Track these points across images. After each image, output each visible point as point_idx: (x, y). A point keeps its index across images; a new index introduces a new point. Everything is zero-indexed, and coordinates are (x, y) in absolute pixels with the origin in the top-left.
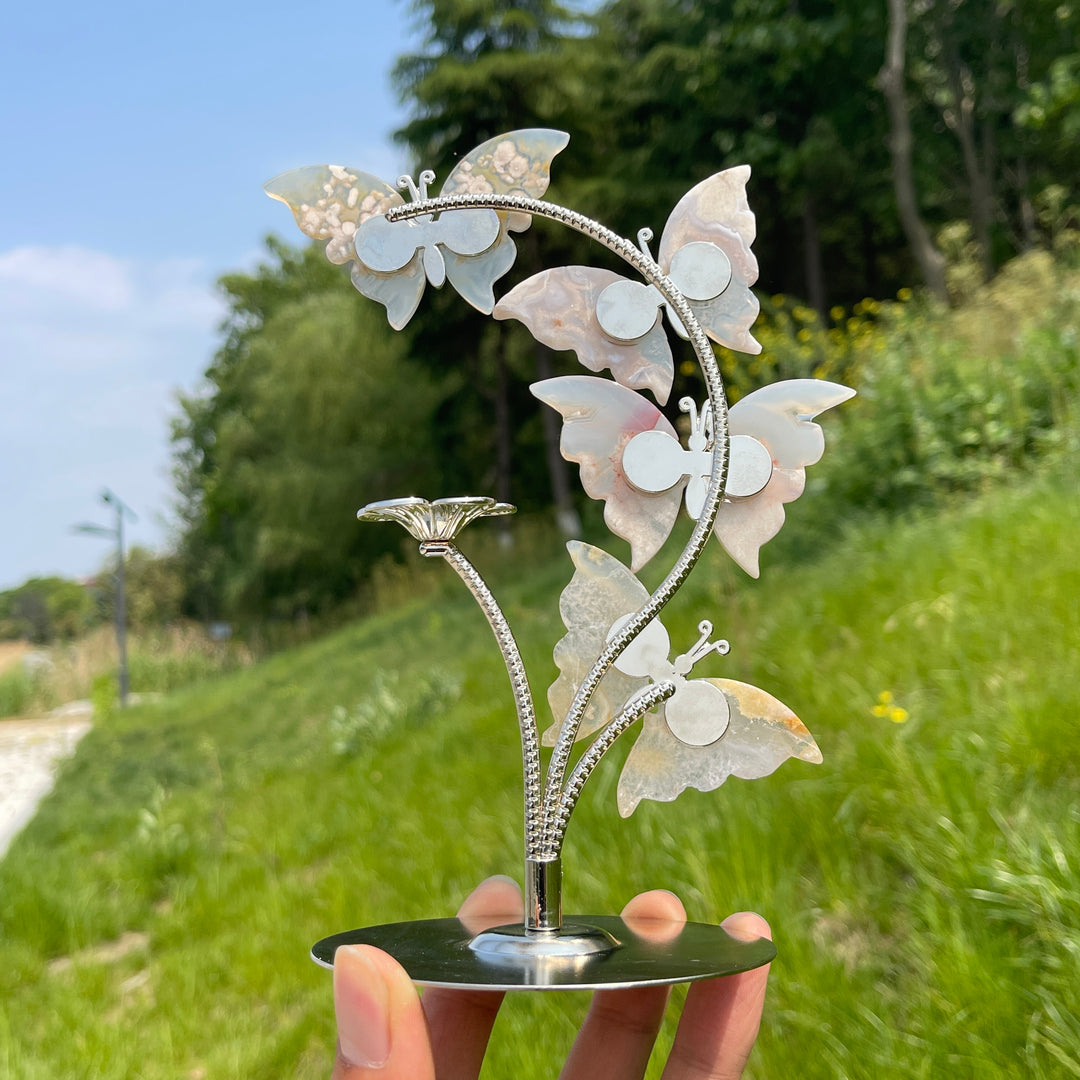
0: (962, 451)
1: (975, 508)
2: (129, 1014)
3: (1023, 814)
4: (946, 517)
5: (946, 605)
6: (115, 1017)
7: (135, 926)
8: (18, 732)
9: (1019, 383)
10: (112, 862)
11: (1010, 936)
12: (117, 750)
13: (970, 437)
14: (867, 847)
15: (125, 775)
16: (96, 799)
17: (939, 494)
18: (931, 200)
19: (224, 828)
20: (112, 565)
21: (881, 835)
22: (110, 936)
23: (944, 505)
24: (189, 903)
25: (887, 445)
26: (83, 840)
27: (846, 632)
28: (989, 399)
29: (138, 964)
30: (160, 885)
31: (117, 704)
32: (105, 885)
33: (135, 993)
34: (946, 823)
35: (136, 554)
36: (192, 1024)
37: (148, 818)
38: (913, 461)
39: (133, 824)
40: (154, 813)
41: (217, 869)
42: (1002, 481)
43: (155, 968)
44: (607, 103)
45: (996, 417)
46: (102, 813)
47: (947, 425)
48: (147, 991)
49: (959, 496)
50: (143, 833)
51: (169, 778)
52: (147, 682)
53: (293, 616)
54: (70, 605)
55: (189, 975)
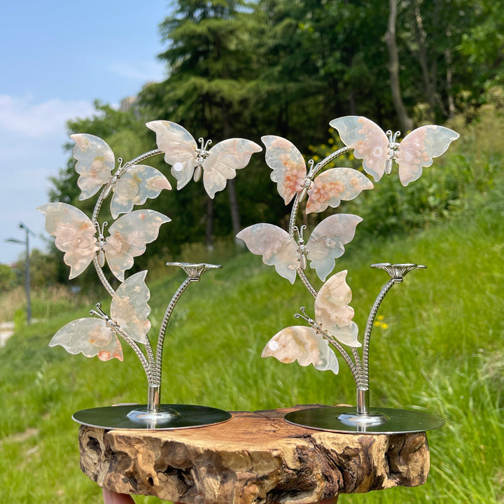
1: (422, 235)
2: (29, 465)
3: (435, 372)
4: (409, 239)
6: (22, 467)
7: (32, 426)
9: (443, 179)
10: (23, 396)
12: (26, 344)
15: (29, 356)
16: (15, 367)
17: (407, 229)
18: (407, 93)
19: (74, 380)
20: (24, 258)
22: (20, 430)
23: (409, 234)
24: (58, 415)
25: (386, 206)
26: (9, 385)
28: (430, 186)
29: (34, 443)
30: (44, 407)
31: (26, 323)
33: (32, 456)
34: (401, 374)
35: (36, 252)
36: (58, 469)
37: (40, 375)
38: (395, 214)
39: (35, 377)
40: (42, 373)
41: (71, 399)
42: (435, 224)
43: (42, 444)
44: (260, 45)
45: (433, 194)
46: (18, 373)
47: (411, 198)
48: (37, 455)
49: (415, 229)
50: (37, 382)
51: (50, 358)
52: (41, 313)
54: (4, 276)
55: (57, 448)
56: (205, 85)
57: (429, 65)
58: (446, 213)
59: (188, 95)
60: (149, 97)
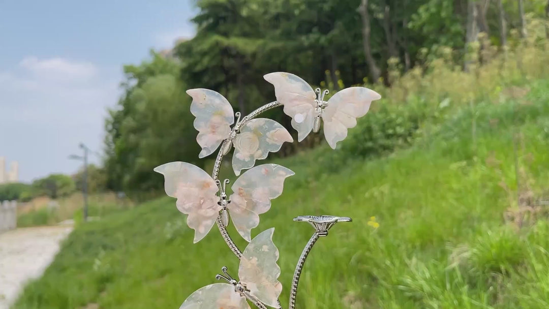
0: (388, 136)
1: (393, 156)
3: (414, 260)
4: (383, 159)
5: (386, 188)
8: (46, 230)
9: (407, 114)
10: (84, 278)
11: (412, 301)
12: (84, 237)
13: (390, 131)
14: (360, 272)
15: (88, 247)
16: (77, 255)
17: (380, 150)
21: (366, 267)
22: (84, 305)
23: (382, 154)
25: (363, 133)
26: (72, 270)
27: (350, 197)
28: (397, 118)
30: (102, 286)
31: (83, 220)
32: (81, 287)
34: (388, 262)
35: (92, 166)
37: (97, 262)
38: (371, 139)
39: (93, 263)
40: (100, 260)
42: (401, 147)
44: (266, 13)
45: (400, 125)
47: (383, 128)
49: (387, 151)
50: (95, 268)
51: (105, 247)
52: (95, 213)
53: (148, 190)
54: (65, 184)
56: (225, 42)
57: (391, 30)
58: (409, 139)
59: (212, 48)
60: (183, 50)
